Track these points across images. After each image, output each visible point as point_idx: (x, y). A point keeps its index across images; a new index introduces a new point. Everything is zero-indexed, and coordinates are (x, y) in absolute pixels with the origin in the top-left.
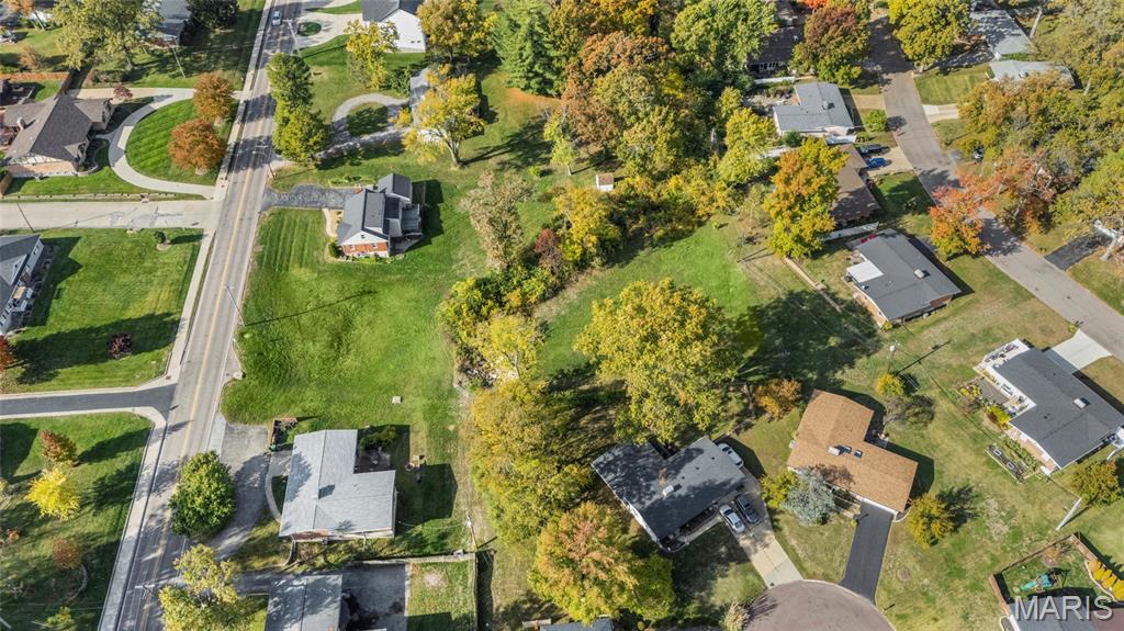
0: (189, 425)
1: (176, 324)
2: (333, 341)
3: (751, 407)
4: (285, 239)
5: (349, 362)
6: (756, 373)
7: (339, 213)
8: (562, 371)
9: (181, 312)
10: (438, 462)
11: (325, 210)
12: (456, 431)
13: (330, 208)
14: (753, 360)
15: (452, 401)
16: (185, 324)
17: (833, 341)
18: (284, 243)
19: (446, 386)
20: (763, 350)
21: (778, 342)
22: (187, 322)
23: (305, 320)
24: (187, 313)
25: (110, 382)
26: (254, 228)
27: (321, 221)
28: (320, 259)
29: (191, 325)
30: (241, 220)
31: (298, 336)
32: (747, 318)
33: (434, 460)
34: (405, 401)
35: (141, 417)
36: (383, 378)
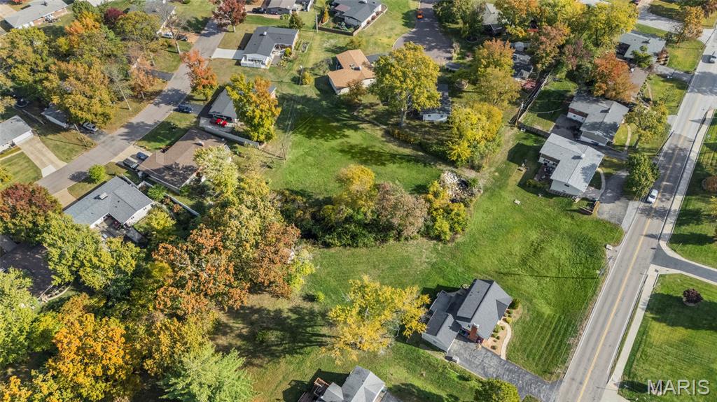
0: (644, 233)
1: (649, 308)
2: (540, 252)
3: (361, 108)
4: (548, 345)
5: (534, 236)
6: (344, 116)
7: (494, 348)
8: (425, 166)
9: (645, 316)
10: (512, 164)
11: (503, 357)
12: (495, 171)
13: (499, 357)
14: (338, 121)
15: (488, 186)
16: (642, 306)
17: (299, 107)
18: (549, 341)
19: (487, 194)
20: (329, 121)
21: (319, 120)
22: (640, 306)
23: (553, 273)
24: (640, 314)
25: (698, 283)
26: (572, 364)
27: (512, 348)
28: (526, 311)
29: (638, 302)
30: (581, 383)
31: (562, 262)
32: (317, 136)
33: (514, 166)
34: (513, 199)
35: (675, 251)
36: (518, 217)
